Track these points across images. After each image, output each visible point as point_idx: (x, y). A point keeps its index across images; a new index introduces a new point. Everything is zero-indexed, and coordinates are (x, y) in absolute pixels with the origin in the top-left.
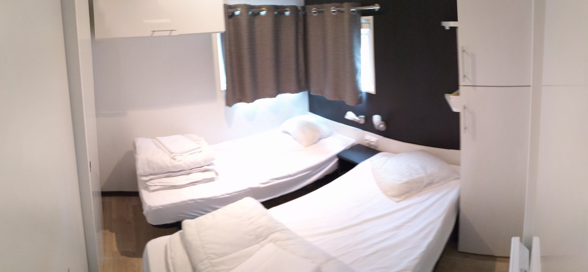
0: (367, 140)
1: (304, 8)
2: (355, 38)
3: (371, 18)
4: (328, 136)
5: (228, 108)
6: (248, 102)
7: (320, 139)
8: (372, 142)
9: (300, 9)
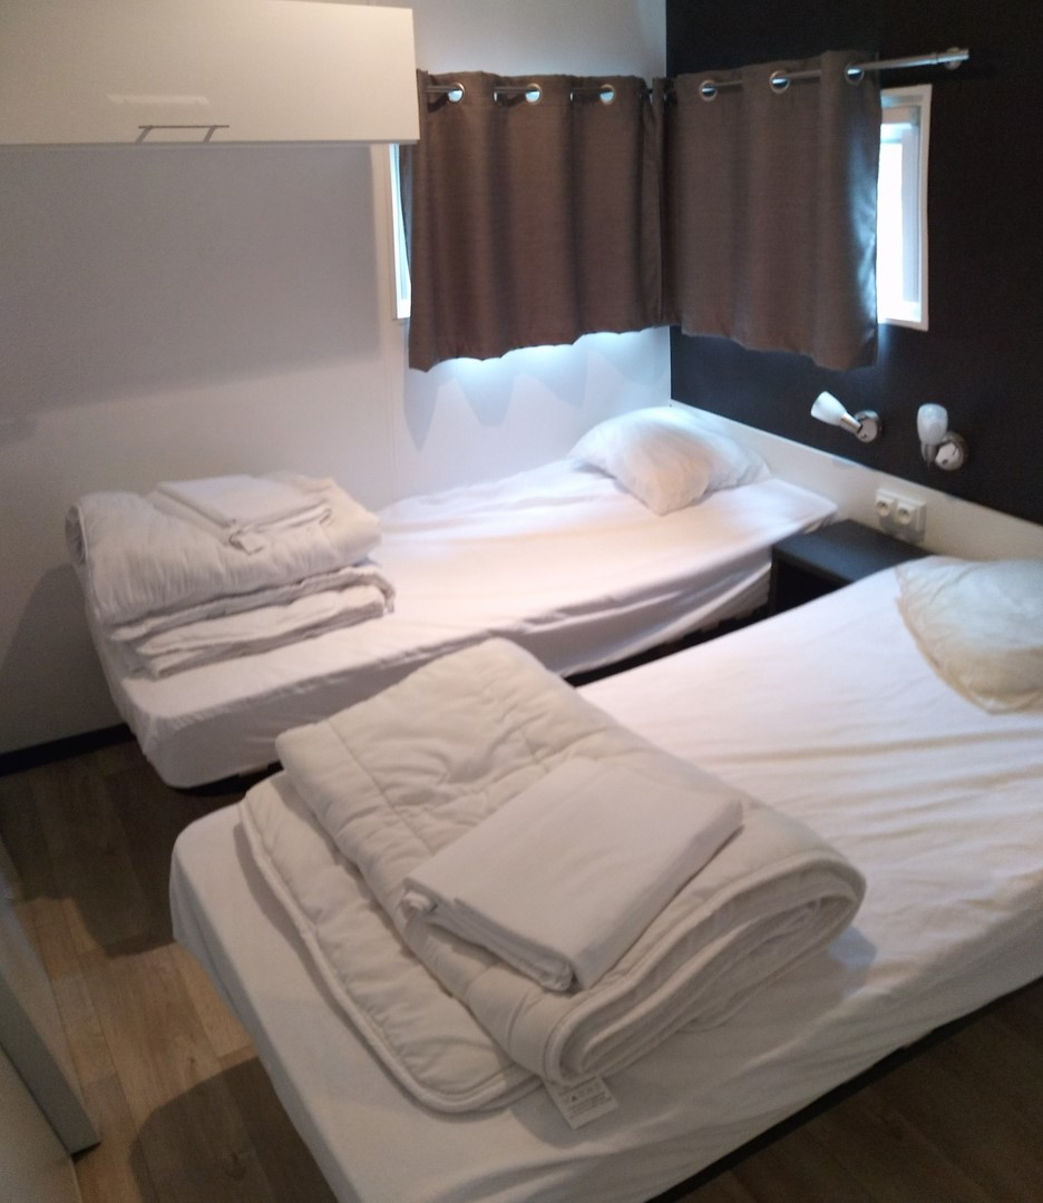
0: (883, 505)
1: (667, 84)
2: (857, 156)
3: (924, 92)
4: (740, 483)
5: (418, 373)
6: (481, 355)
7: (709, 492)
8: (904, 512)
9: (650, 85)
